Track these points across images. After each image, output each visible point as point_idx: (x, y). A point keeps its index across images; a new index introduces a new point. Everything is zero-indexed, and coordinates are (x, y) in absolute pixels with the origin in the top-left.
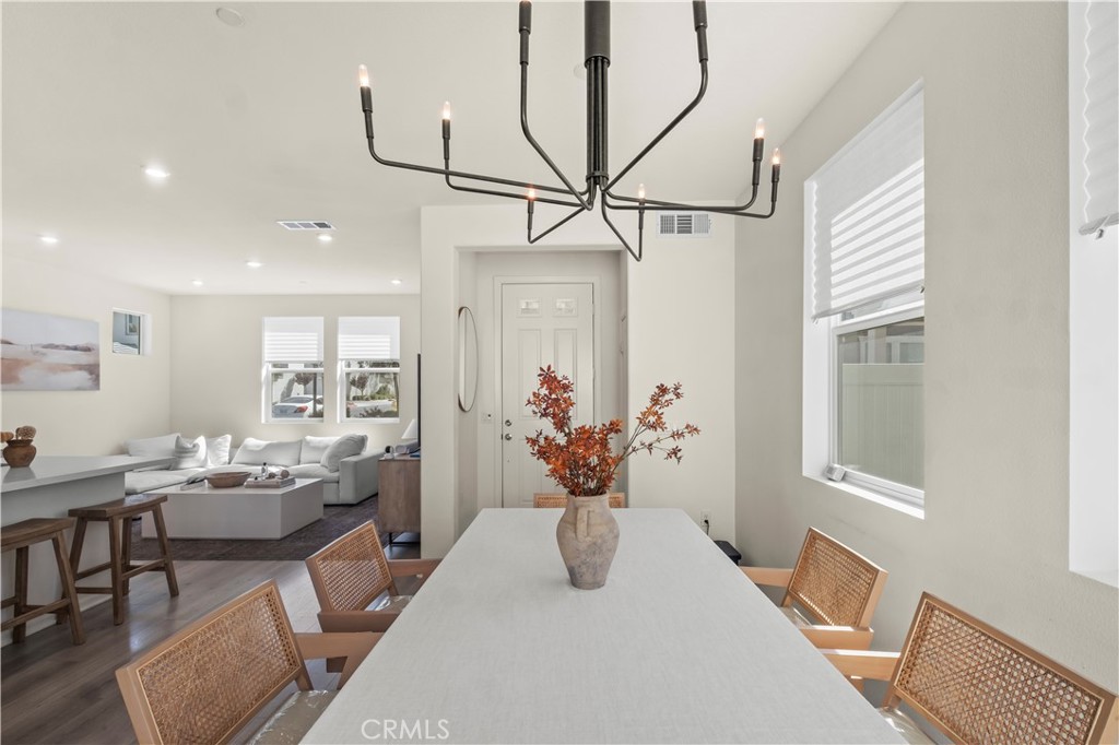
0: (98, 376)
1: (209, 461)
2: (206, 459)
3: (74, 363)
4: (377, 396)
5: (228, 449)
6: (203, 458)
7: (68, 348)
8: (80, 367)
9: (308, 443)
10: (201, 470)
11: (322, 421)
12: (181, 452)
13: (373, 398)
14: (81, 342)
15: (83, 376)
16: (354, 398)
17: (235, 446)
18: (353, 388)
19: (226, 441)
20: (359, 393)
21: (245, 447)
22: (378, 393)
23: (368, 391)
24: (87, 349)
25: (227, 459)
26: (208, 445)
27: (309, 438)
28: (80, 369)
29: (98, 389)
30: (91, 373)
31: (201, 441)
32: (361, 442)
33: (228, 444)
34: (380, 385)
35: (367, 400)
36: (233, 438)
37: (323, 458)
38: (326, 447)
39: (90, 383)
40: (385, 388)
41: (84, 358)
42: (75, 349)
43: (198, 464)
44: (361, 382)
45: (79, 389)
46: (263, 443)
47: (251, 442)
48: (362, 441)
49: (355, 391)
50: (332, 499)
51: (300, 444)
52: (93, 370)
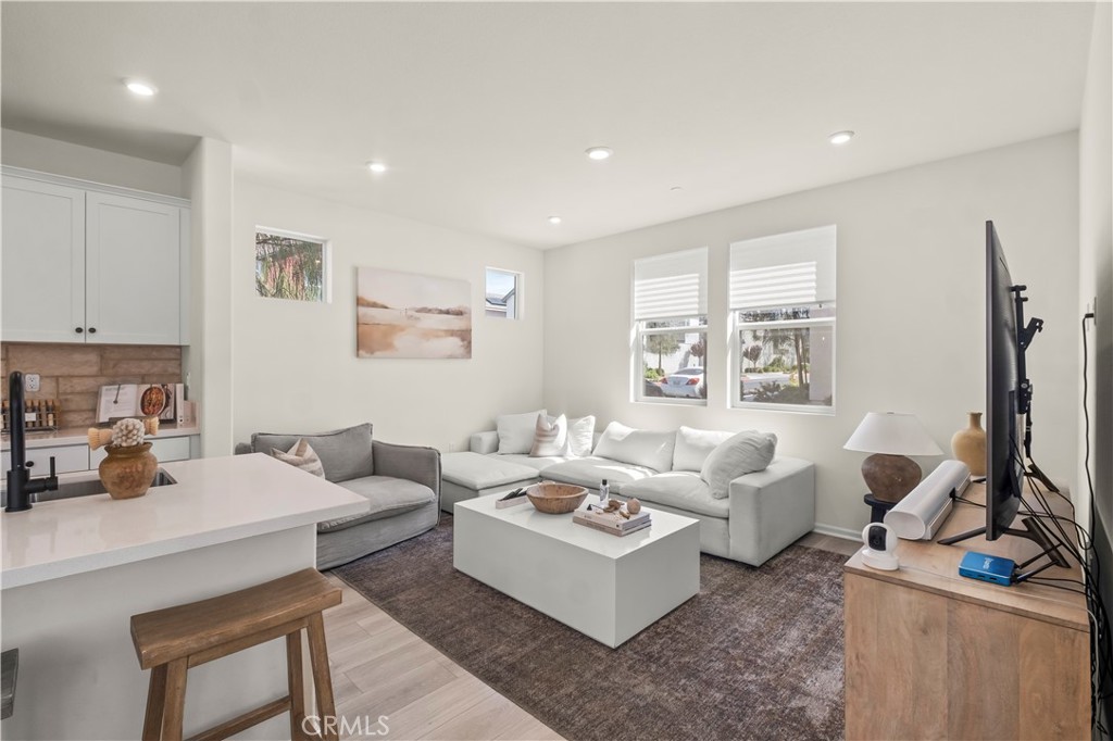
0: (470, 343)
1: (569, 449)
2: (565, 446)
3: (445, 328)
4: (771, 369)
5: (591, 434)
6: (562, 444)
7: (441, 312)
8: (452, 333)
9: (684, 437)
10: (559, 461)
11: (705, 405)
12: (542, 435)
13: (766, 370)
14: (453, 306)
15: (454, 343)
16: (747, 371)
17: (599, 430)
18: (746, 360)
19: (588, 424)
20: (752, 365)
21: (608, 434)
22: (772, 364)
23: (760, 364)
24: (459, 313)
25: (590, 446)
26: (569, 427)
27: (685, 429)
28: (452, 335)
29: (470, 357)
30: (463, 340)
31: (562, 421)
32: (765, 451)
33: (592, 428)
34: (773, 357)
35: (760, 372)
36: (597, 422)
37: (706, 465)
38: (709, 448)
39: (462, 351)
40: (779, 360)
41: (456, 323)
42: (448, 312)
43: (558, 453)
44: (753, 354)
45: (451, 357)
46: (628, 431)
47: (616, 428)
48: (767, 450)
49: (748, 363)
50: (717, 548)
51: (673, 437)
52: (465, 336)
